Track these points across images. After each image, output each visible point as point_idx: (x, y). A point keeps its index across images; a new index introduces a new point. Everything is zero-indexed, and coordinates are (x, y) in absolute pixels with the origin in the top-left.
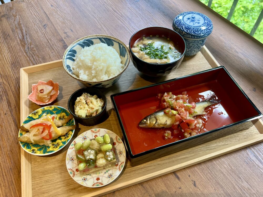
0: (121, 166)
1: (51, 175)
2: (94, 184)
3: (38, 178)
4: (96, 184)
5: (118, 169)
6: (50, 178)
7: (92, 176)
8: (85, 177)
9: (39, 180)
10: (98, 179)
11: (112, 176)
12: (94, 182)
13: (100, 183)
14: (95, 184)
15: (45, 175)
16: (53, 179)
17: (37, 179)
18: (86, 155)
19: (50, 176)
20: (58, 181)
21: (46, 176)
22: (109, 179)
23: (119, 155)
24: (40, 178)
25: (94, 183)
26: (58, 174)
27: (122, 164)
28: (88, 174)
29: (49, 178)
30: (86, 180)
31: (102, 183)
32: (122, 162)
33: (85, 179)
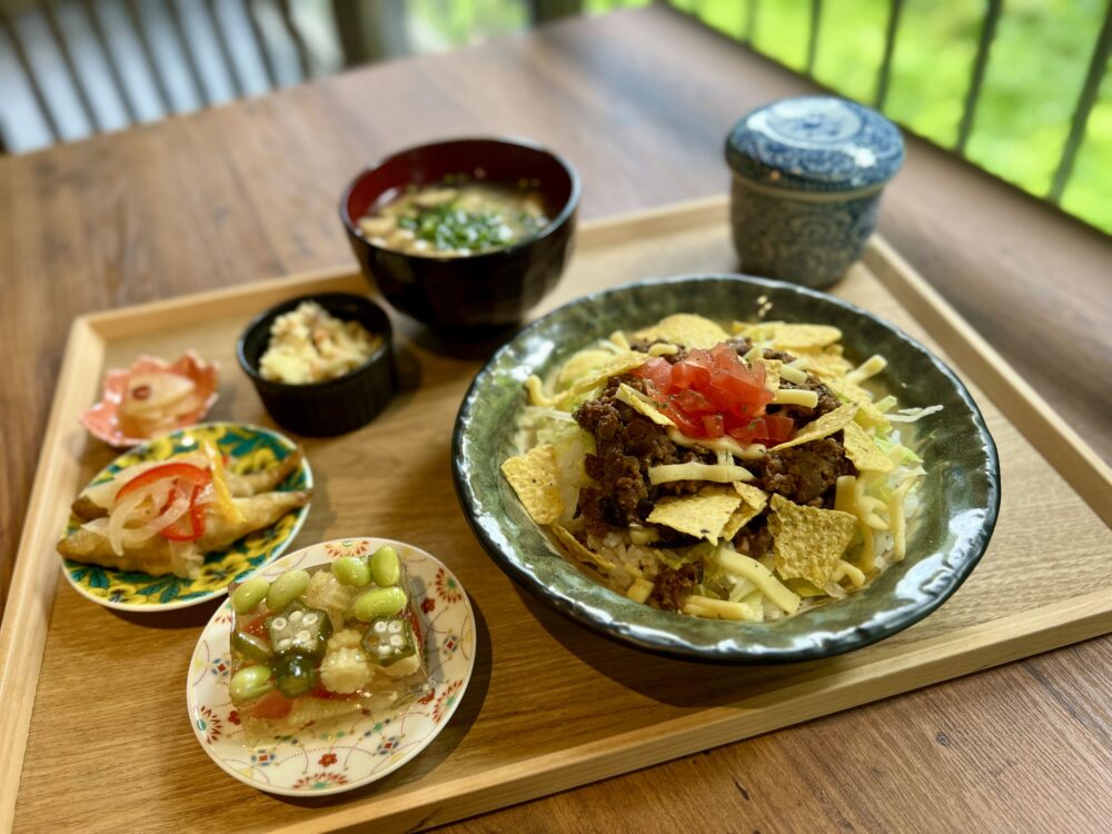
0: (445, 701)
1: (117, 742)
2: (301, 781)
3: (54, 757)
4: (312, 782)
5: (432, 716)
6: (107, 759)
7: (301, 746)
8: (268, 747)
9: (58, 764)
10: (328, 760)
11: (396, 744)
12: (304, 773)
13: (336, 777)
14: (308, 779)
15: (88, 741)
16: (121, 760)
17: (51, 762)
18: (279, 632)
19: (111, 746)
20: (141, 770)
21: (92, 746)
22: (379, 758)
23: (445, 652)
24: (64, 754)
25: (303, 777)
26: (146, 739)
27: (452, 694)
28: (286, 738)
29: (105, 755)
30: (269, 761)
31: (342, 777)
32: (451, 684)
33: (265, 759)
